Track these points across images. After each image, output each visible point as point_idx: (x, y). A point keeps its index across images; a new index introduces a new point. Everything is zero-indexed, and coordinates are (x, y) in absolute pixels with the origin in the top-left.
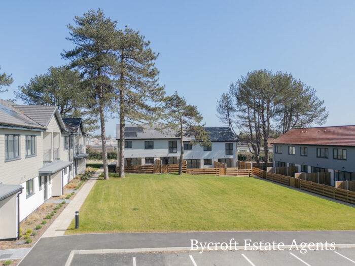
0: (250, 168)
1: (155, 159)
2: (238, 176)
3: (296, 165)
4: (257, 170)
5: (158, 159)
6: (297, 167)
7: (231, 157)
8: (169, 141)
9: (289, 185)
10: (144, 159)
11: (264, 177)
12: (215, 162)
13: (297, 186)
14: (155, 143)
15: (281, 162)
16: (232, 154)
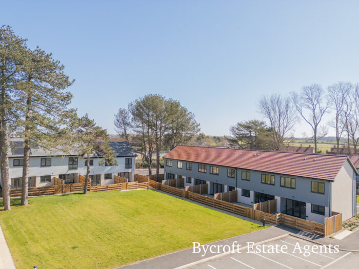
0: (147, 180)
1: (52, 177)
2: (138, 189)
3: (183, 177)
4: (153, 182)
5: (56, 177)
6: (184, 179)
7: (130, 170)
8: (69, 158)
9: (181, 196)
10: (40, 178)
11: (159, 189)
12: (115, 176)
13: (187, 197)
14: (53, 160)
15: (171, 174)
16: (130, 168)
